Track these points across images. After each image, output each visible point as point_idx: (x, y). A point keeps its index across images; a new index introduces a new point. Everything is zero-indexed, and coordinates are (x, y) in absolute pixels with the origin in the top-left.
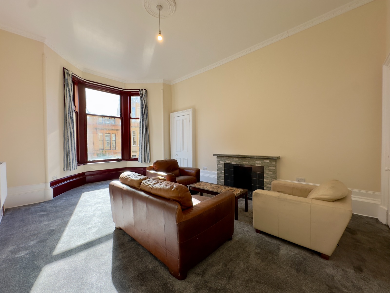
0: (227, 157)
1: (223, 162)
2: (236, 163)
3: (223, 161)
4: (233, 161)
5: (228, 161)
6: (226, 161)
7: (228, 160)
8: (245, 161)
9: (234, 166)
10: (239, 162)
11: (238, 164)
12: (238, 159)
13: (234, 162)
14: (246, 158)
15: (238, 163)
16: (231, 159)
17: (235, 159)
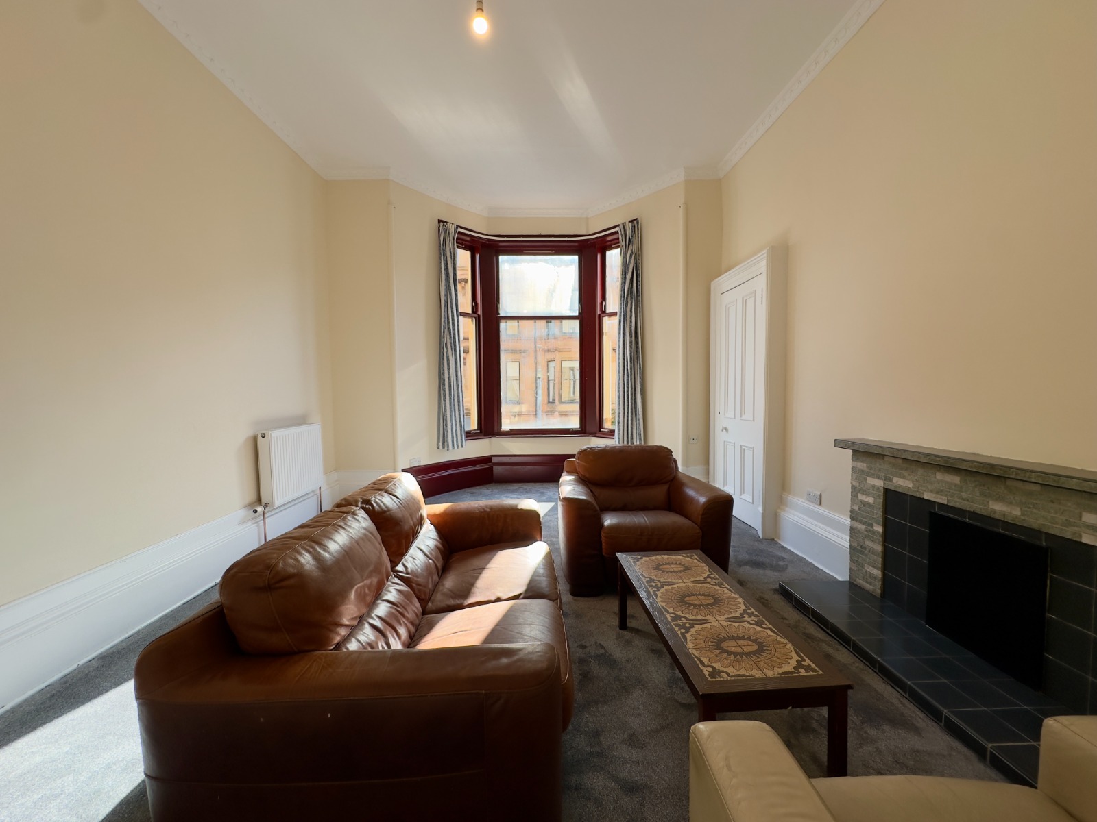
0: (900, 461)
1: (879, 483)
2: (943, 500)
3: (879, 478)
4: (930, 487)
5: (904, 483)
6: (895, 480)
7: (904, 477)
8: (1000, 499)
9: (932, 514)
10: (964, 495)
11: (957, 505)
12: (956, 479)
13: (931, 491)
14: (1009, 483)
15: (957, 503)
16: (921, 471)
17: (940, 476)
